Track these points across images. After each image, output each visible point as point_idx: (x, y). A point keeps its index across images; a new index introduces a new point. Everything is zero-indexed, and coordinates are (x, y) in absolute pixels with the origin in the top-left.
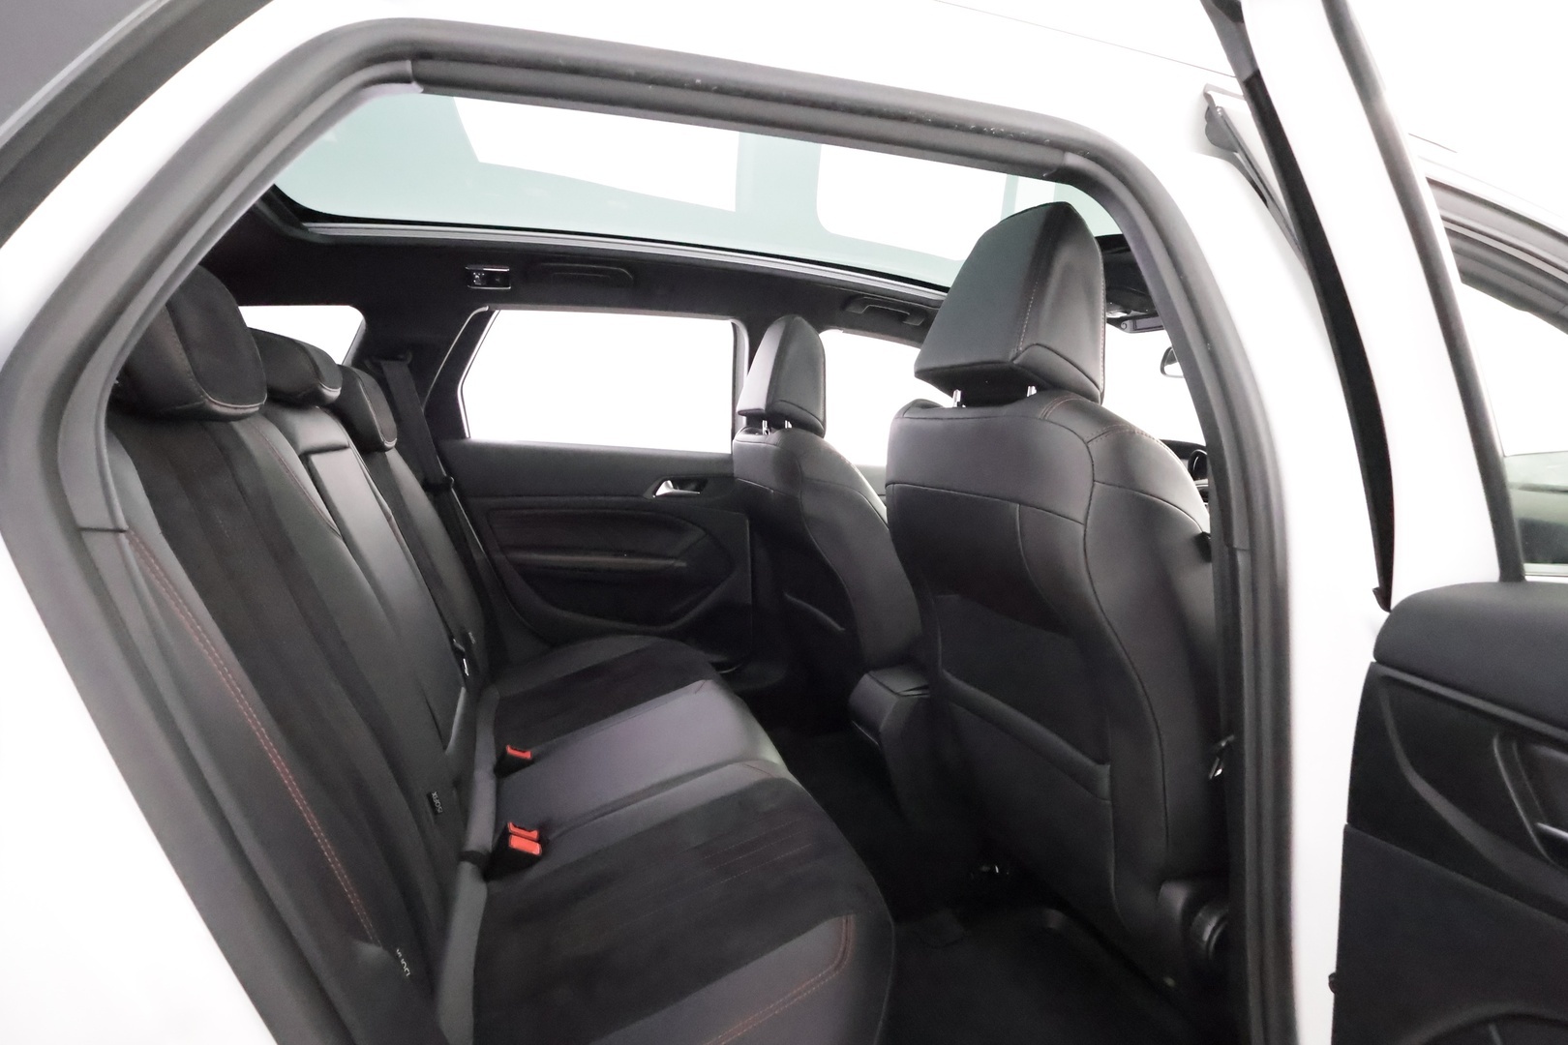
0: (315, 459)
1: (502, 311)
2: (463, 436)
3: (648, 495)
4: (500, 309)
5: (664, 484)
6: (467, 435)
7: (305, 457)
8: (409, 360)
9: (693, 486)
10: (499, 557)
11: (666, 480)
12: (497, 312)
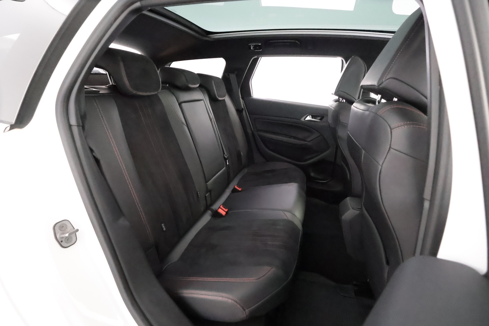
0: (183, 105)
1: (262, 57)
2: (251, 96)
3: (302, 119)
4: (261, 57)
5: (309, 116)
6: (252, 96)
7: (180, 104)
8: (236, 73)
9: (319, 118)
10: (256, 133)
11: (310, 115)
12: (260, 58)
